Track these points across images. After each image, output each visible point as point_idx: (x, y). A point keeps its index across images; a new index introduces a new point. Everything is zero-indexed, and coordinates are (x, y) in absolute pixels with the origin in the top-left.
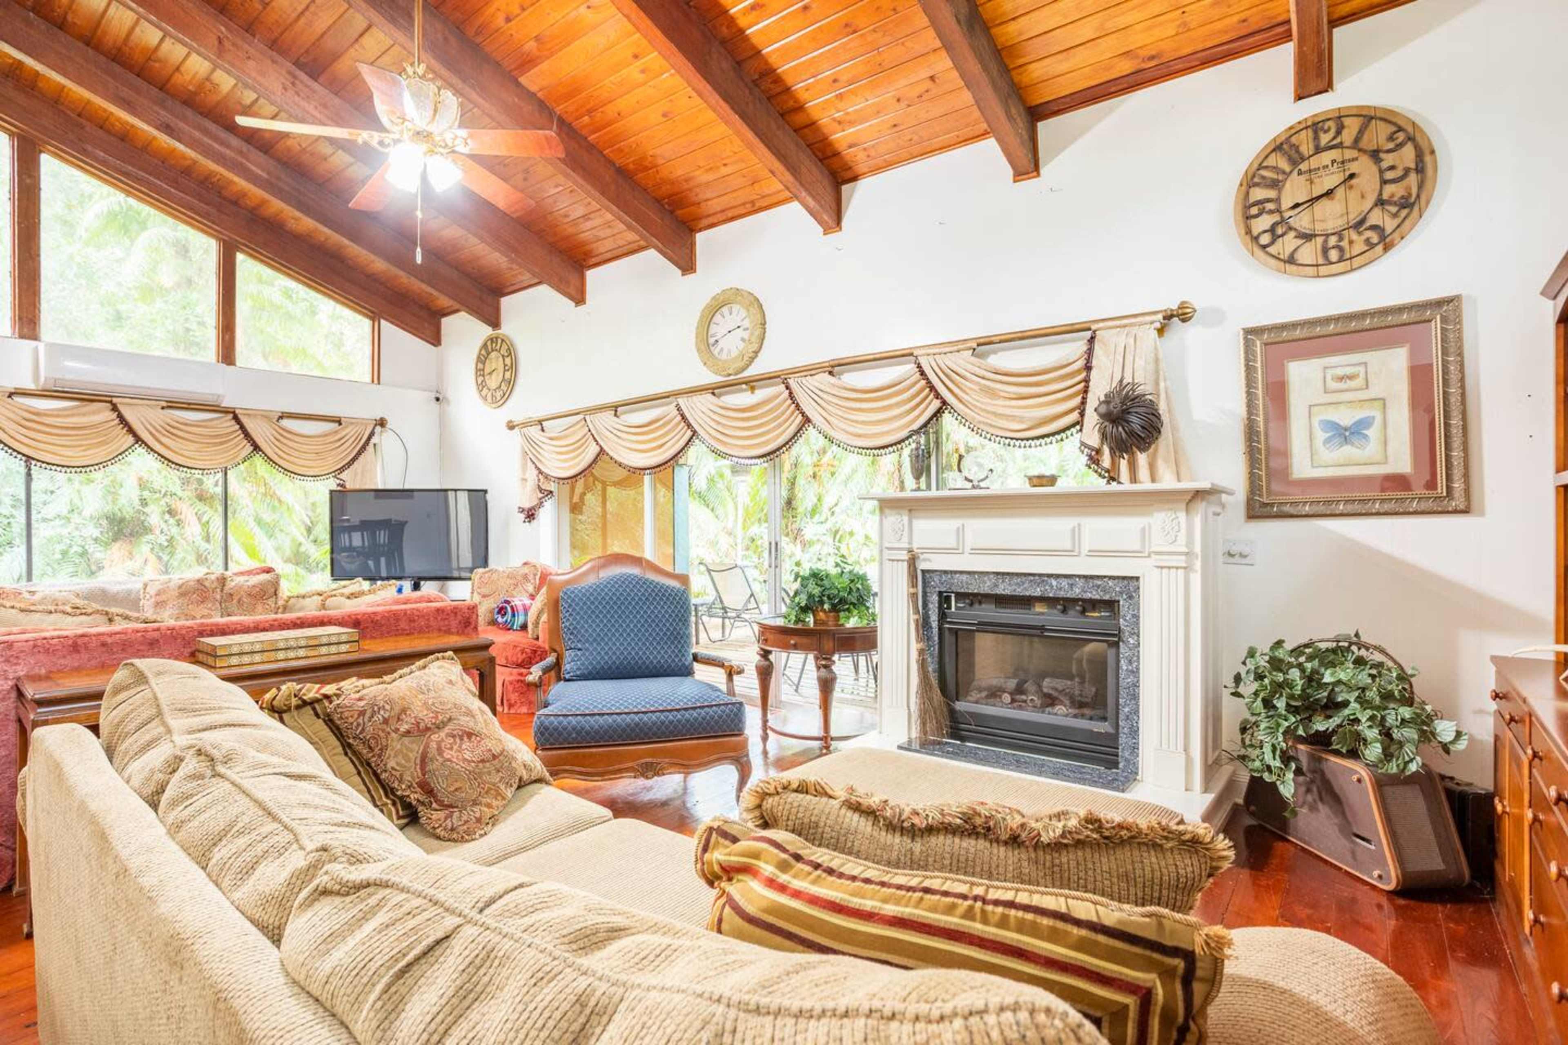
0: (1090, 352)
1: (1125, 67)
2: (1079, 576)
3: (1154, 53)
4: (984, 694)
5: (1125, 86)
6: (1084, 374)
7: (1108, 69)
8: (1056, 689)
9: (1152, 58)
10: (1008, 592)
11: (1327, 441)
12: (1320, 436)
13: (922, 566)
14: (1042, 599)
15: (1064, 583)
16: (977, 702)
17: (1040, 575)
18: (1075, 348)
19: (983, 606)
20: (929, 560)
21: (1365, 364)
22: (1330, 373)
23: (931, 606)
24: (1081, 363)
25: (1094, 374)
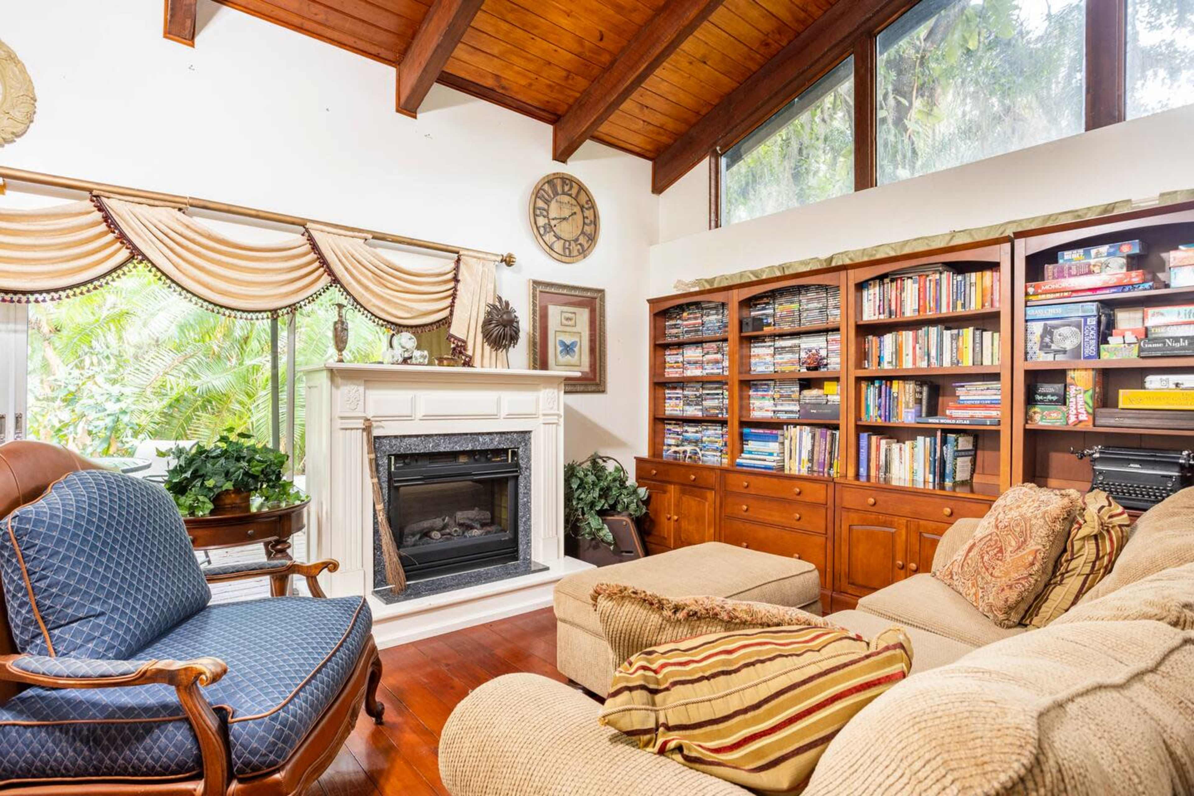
0: (457, 268)
1: (489, 82)
2: (497, 433)
3: (507, 86)
4: (418, 537)
5: (477, 91)
6: (452, 284)
7: (482, 76)
8: (468, 519)
9: (503, 88)
10: (448, 450)
11: (561, 352)
12: (559, 348)
13: (376, 433)
14: (464, 453)
15: (487, 438)
16: (414, 545)
17: (471, 434)
18: (447, 264)
19: (419, 463)
20: (383, 427)
21: (575, 313)
22: (564, 315)
23: (381, 469)
24: (450, 276)
25: (460, 286)
